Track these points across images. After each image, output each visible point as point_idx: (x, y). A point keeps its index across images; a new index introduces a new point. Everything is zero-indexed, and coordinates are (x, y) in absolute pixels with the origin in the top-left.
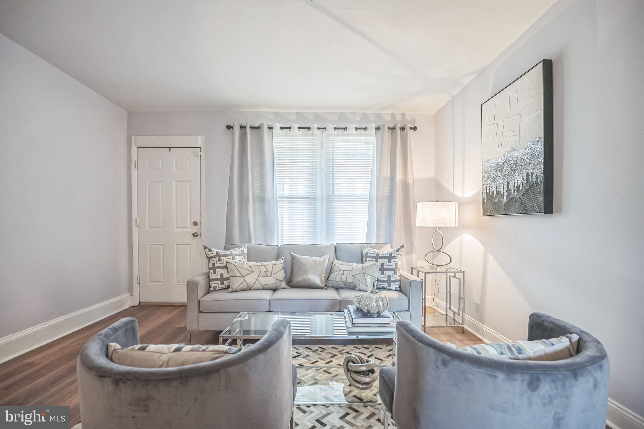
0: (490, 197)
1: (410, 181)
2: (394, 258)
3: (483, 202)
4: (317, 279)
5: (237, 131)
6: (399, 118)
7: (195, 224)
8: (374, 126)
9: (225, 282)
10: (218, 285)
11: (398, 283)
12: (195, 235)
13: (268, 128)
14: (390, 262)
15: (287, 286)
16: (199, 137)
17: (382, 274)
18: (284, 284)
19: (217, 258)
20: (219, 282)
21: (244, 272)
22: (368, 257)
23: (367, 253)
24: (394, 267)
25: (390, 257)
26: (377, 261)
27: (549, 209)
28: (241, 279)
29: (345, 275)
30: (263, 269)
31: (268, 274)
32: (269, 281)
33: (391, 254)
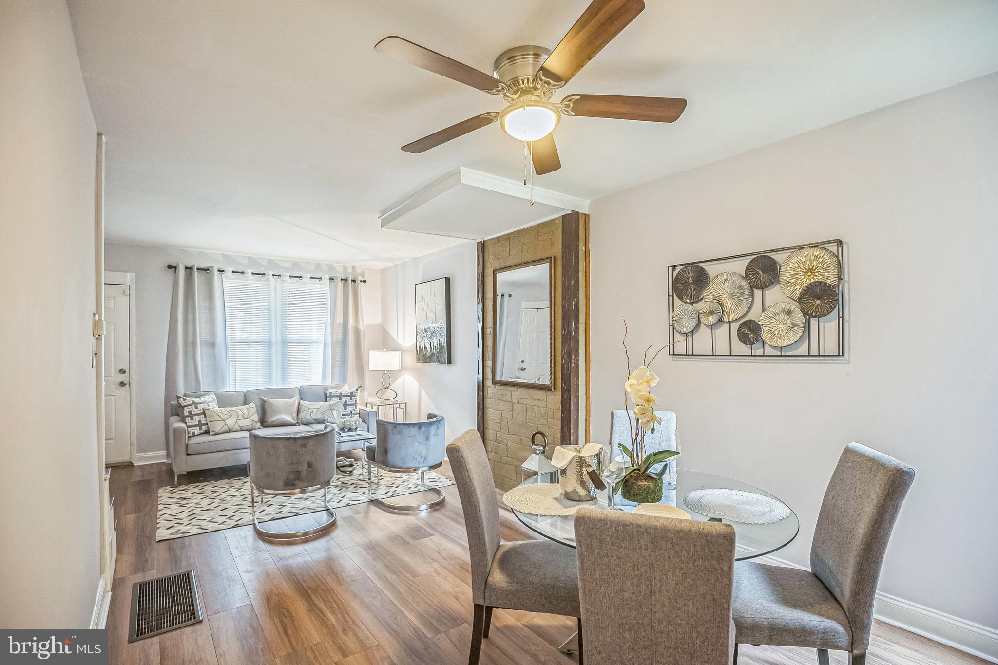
0: (421, 350)
1: (361, 327)
2: (354, 396)
3: (417, 352)
4: (288, 418)
5: (182, 272)
6: (350, 270)
7: (122, 371)
8: (327, 277)
9: (203, 427)
10: (197, 430)
11: (358, 415)
12: (122, 384)
13: (219, 271)
14: (351, 399)
15: (261, 427)
16: (128, 274)
17: (345, 409)
18: (259, 425)
19: (193, 406)
20: (198, 428)
21: (224, 417)
22: (331, 396)
23: (331, 393)
24: (355, 403)
25: (351, 396)
26: (340, 399)
27: (449, 362)
28: (222, 423)
29: (314, 412)
30: (240, 413)
31: (245, 416)
32: (246, 423)
33: (352, 393)
